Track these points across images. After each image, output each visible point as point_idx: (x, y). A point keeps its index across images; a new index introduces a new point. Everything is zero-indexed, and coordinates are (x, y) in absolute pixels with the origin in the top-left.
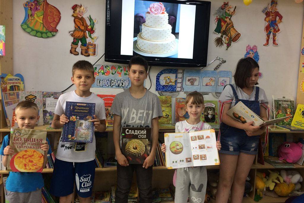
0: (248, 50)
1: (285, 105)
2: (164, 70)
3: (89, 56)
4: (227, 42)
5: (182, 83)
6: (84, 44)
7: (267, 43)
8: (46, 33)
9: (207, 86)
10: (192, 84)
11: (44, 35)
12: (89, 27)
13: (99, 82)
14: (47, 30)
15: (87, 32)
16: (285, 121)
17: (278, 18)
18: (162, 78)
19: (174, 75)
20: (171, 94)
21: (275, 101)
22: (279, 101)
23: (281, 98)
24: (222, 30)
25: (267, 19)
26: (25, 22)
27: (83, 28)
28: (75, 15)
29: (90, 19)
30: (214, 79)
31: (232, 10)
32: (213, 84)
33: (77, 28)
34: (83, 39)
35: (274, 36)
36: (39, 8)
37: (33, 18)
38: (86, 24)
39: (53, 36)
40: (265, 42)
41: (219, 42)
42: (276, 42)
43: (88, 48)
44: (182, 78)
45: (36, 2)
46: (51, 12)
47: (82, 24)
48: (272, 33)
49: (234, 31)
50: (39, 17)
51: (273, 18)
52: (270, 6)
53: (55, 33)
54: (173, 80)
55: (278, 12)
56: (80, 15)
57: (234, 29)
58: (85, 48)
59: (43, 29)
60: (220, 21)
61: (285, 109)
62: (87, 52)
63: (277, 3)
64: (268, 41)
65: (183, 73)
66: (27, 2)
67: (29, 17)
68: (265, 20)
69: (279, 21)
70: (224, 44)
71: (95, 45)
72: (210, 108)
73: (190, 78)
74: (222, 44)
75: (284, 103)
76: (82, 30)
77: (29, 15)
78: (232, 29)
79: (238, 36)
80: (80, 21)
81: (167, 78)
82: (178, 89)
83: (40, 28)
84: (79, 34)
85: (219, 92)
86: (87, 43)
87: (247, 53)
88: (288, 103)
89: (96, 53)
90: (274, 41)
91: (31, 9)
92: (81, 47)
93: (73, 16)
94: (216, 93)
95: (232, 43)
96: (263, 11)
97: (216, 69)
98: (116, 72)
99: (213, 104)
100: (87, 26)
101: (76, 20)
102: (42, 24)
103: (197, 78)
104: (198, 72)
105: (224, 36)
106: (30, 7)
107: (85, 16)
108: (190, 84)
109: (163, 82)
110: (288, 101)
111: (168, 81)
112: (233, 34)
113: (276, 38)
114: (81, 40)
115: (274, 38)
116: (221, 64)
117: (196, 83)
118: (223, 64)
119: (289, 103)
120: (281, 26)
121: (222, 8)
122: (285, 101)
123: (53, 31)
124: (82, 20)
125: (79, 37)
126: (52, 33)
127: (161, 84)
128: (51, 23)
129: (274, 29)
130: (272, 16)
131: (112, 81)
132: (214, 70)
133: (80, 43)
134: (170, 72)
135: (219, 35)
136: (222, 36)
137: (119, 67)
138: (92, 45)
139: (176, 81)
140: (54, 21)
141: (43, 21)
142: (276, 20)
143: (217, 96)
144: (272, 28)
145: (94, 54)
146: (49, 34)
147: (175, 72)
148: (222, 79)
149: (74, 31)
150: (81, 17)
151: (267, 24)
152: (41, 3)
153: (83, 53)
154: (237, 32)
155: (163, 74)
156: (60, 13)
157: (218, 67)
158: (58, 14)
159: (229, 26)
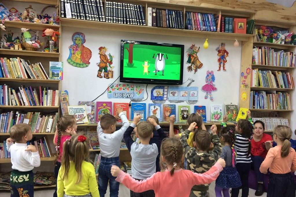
0: (208, 74)
1: (232, 108)
2: (156, 87)
3: (109, 78)
4: (195, 69)
5: (167, 95)
6: (106, 71)
7: (220, 70)
8: (83, 65)
9: (183, 97)
10: (174, 95)
11: (81, 66)
12: (109, 61)
13: (115, 95)
14: (83, 62)
15: (108, 63)
16: (232, 118)
17: (225, 54)
18: (155, 91)
19: (162, 90)
20: (160, 102)
21: (226, 105)
22: (229, 105)
23: (229, 104)
24: (191, 62)
25: (219, 55)
26: (69, 58)
27: (105, 61)
28: (101, 53)
29: (110, 56)
30: (187, 92)
31: (197, 49)
32: (187, 95)
33: (102, 61)
34: (105, 68)
35: (224, 65)
36: (78, 49)
37: (74, 55)
38: (107, 58)
39: (87, 66)
40: (218, 69)
41: (190, 68)
42: (225, 69)
43: (108, 74)
44: (167, 92)
45: (76, 46)
46: (86, 52)
47: (105, 58)
48: (222, 63)
49: (198, 62)
50: (78, 55)
51: (223, 54)
52: (220, 47)
53: (88, 65)
54: (162, 93)
55: (226, 50)
56: (104, 53)
57: (199, 61)
58: (106, 73)
59: (80, 62)
60: (190, 56)
61: (232, 111)
62: (107, 76)
63: (225, 45)
64: (220, 68)
65: (168, 89)
66: (71, 45)
67: (72, 55)
68: (218, 55)
69: (227, 55)
70: (193, 70)
71: (113, 71)
72: (185, 111)
73: (172, 91)
74: (192, 70)
75: (232, 107)
76: (105, 63)
77: (72, 53)
78: (197, 61)
79: (201, 65)
80: (104, 57)
81: (158, 92)
82: (165, 99)
83: (79, 61)
84: (103, 65)
85: (190, 100)
86: (108, 70)
87: (207, 75)
88: (233, 107)
89: (113, 77)
90: (224, 68)
91: (73, 50)
92: (104, 73)
93: (99, 54)
94: (189, 101)
95: (198, 69)
96: (216, 50)
97: (188, 85)
98: (126, 89)
99: (187, 108)
100: (108, 60)
101: (101, 56)
102: (80, 59)
103: (177, 92)
104: (177, 88)
105: (193, 65)
106: (73, 49)
107: (107, 54)
108: (172, 95)
109: (155, 94)
110: (234, 106)
111: (159, 93)
112: (198, 64)
113: (225, 66)
114: (104, 68)
115: (223, 66)
116: (191, 82)
117: (176, 95)
118: (193, 83)
119: (235, 107)
120: (227, 58)
121: (191, 48)
122: (232, 106)
123: (87, 63)
124: (105, 56)
125: (103, 66)
126: (86, 64)
127: (154, 95)
128: (85, 58)
129: (223, 60)
130: (222, 52)
131: (123, 94)
132: (187, 86)
133: (103, 70)
134: (160, 88)
135: (190, 65)
136: (192, 65)
137: (128, 85)
138: (111, 71)
139: (163, 94)
140: (88, 57)
141: (81, 57)
142: (224, 55)
143: (189, 103)
144: (222, 60)
145: (112, 77)
146: (85, 65)
147: (163, 88)
148: (192, 92)
149: (100, 63)
150: (104, 54)
151: (219, 57)
152: (79, 46)
153: (105, 76)
154: (201, 62)
155: (155, 89)
156: (91, 52)
157: (190, 85)
158: (90, 52)
159: (196, 59)
